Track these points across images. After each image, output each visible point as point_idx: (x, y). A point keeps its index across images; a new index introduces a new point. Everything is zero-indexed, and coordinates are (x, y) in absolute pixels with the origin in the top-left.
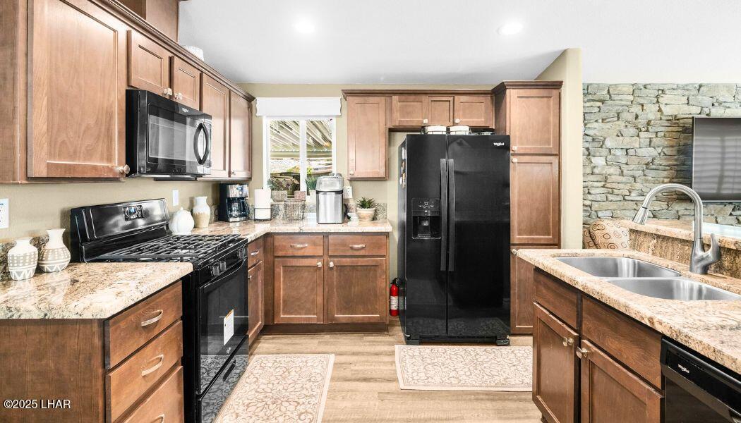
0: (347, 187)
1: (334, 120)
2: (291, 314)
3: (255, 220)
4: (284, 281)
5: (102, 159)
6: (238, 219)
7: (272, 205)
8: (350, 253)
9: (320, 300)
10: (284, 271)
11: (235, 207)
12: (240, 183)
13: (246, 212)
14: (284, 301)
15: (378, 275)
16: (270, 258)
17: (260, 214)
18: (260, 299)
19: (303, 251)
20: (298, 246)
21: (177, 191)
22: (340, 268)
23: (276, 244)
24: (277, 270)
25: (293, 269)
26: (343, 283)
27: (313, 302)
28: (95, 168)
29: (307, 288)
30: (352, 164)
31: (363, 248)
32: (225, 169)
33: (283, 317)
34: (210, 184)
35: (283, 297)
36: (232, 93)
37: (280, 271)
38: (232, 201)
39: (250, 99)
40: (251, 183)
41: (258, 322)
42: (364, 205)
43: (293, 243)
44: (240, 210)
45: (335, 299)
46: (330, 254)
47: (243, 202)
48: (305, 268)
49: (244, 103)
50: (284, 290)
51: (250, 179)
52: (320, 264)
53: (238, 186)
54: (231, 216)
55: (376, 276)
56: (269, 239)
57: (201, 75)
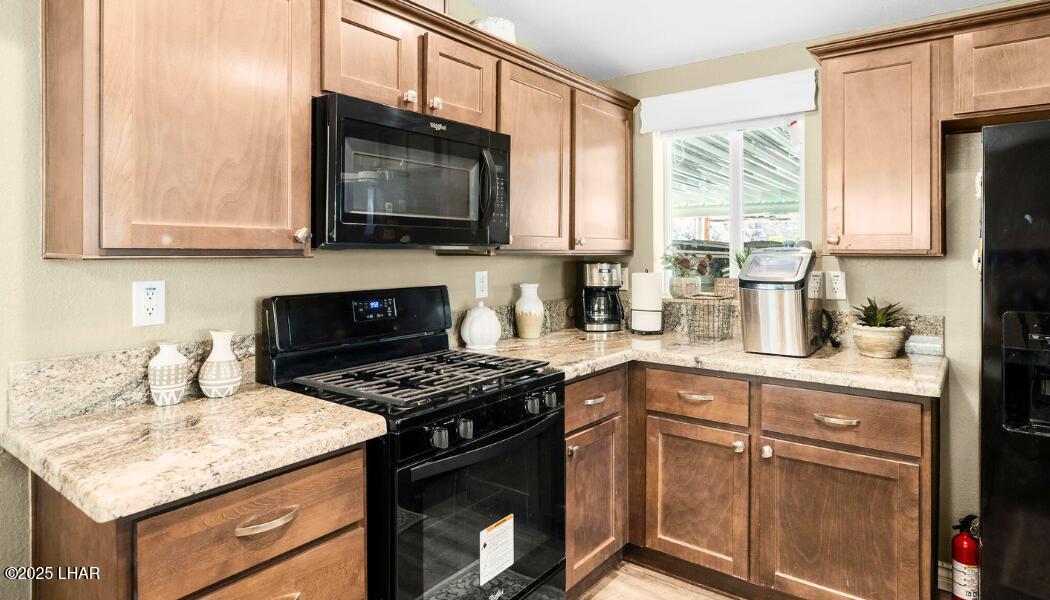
0: (833, 273)
1: (801, 122)
2: (678, 537)
3: (633, 332)
4: (665, 464)
6: (605, 327)
7: (666, 306)
8: (813, 434)
9: (739, 525)
10: (666, 445)
11: (600, 304)
12: (611, 260)
13: (617, 315)
14: (666, 507)
15: (895, 507)
16: (641, 414)
17: (639, 322)
18: (613, 493)
19: (704, 407)
20: (697, 397)
21: (485, 272)
22: (792, 465)
23: (650, 385)
24: (651, 439)
25: (684, 444)
26: (796, 501)
27: (726, 525)
29: (711, 489)
30: (834, 219)
31: (850, 427)
32: (560, 235)
33: (661, 538)
34: (560, 262)
35: (664, 497)
36: (580, 94)
37: (657, 441)
38: (593, 292)
39: (627, 104)
40: (633, 261)
41: (606, 537)
42: (871, 316)
43: (685, 388)
44: (608, 310)
45: (777, 531)
46: (765, 426)
47: (614, 297)
48: (707, 447)
49: (614, 114)
50: (666, 484)
51: (629, 252)
52: (739, 446)
53: (605, 266)
54: (592, 321)
55: (889, 505)
56: (638, 374)
57: (498, 65)
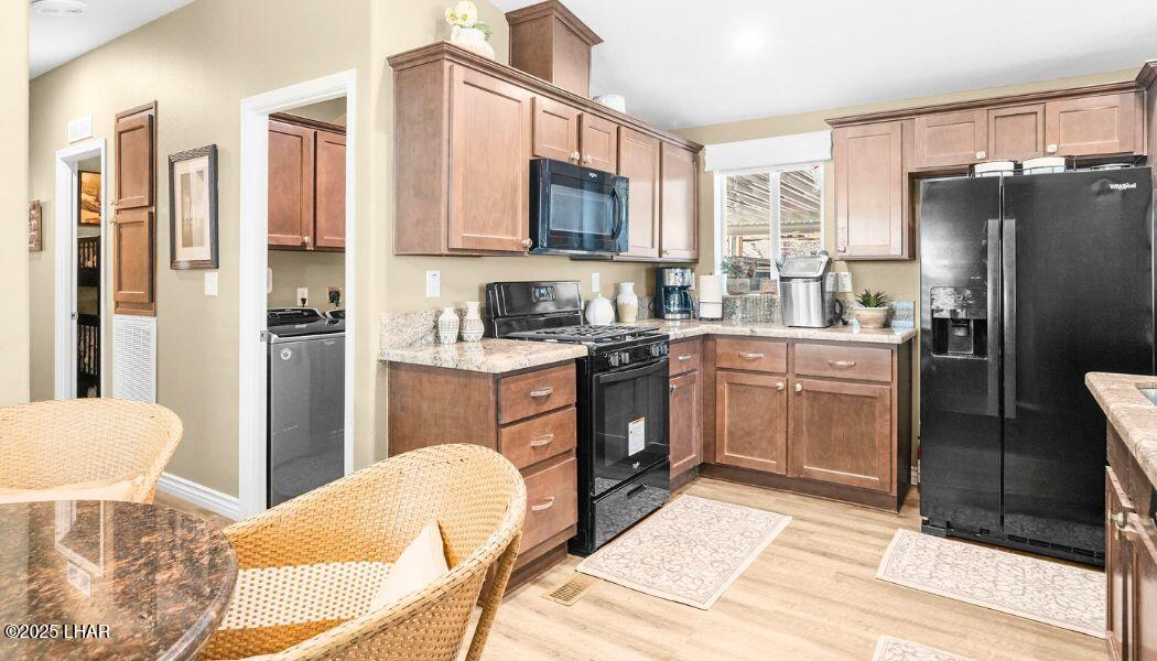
0: (843, 273)
1: (822, 167)
2: (740, 453)
3: (701, 319)
4: (729, 405)
5: (507, 233)
6: (678, 316)
7: (725, 300)
8: (830, 373)
9: (780, 439)
10: (730, 391)
11: (675, 299)
12: (683, 266)
13: (688, 307)
14: (730, 433)
15: (877, 414)
16: (711, 369)
17: (706, 311)
18: (695, 423)
19: (757, 362)
20: (751, 355)
21: (598, 274)
22: (815, 395)
23: (719, 350)
24: (719, 387)
25: (739, 387)
26: (817, 418)
27: (772, 441)
28: (500, 241)
29: (761, 418)
30: (842, 236)
31: (850, 367)
32: (653, 246)
33: (726, 455)
34: (643, 268)
35: (728, 428)
36: (664, 145)
37: (724, 388)
38: (669, 291)
39: (695, 150)
40: (698, 267)
41: (690, 453)
42: (866, 301)
43: (744, 350)
44: (680, 304)
45: (805, 440)
46: (797, 371)
47: (686, 294)
48: (759, 389)
49: (686, 157)
50: (730, 417)
51: (696, 261)
52: (781, 385)
53: (678, 270)
54: (669, 312)
55: (873, 414)
56: (710, 343)
57: (618, 129)
